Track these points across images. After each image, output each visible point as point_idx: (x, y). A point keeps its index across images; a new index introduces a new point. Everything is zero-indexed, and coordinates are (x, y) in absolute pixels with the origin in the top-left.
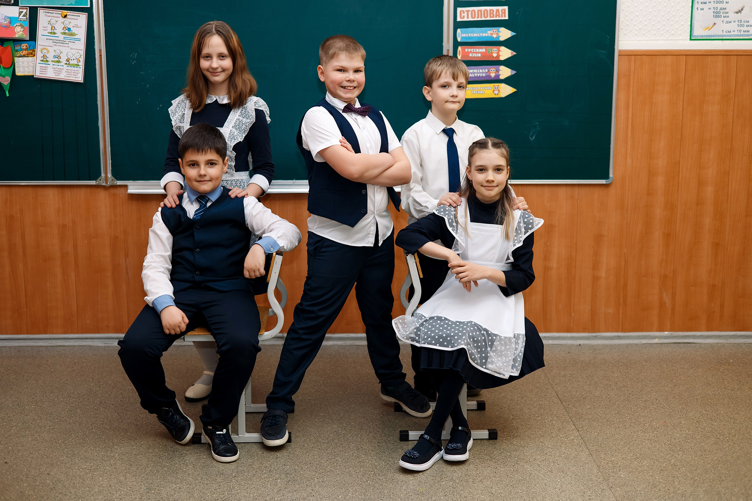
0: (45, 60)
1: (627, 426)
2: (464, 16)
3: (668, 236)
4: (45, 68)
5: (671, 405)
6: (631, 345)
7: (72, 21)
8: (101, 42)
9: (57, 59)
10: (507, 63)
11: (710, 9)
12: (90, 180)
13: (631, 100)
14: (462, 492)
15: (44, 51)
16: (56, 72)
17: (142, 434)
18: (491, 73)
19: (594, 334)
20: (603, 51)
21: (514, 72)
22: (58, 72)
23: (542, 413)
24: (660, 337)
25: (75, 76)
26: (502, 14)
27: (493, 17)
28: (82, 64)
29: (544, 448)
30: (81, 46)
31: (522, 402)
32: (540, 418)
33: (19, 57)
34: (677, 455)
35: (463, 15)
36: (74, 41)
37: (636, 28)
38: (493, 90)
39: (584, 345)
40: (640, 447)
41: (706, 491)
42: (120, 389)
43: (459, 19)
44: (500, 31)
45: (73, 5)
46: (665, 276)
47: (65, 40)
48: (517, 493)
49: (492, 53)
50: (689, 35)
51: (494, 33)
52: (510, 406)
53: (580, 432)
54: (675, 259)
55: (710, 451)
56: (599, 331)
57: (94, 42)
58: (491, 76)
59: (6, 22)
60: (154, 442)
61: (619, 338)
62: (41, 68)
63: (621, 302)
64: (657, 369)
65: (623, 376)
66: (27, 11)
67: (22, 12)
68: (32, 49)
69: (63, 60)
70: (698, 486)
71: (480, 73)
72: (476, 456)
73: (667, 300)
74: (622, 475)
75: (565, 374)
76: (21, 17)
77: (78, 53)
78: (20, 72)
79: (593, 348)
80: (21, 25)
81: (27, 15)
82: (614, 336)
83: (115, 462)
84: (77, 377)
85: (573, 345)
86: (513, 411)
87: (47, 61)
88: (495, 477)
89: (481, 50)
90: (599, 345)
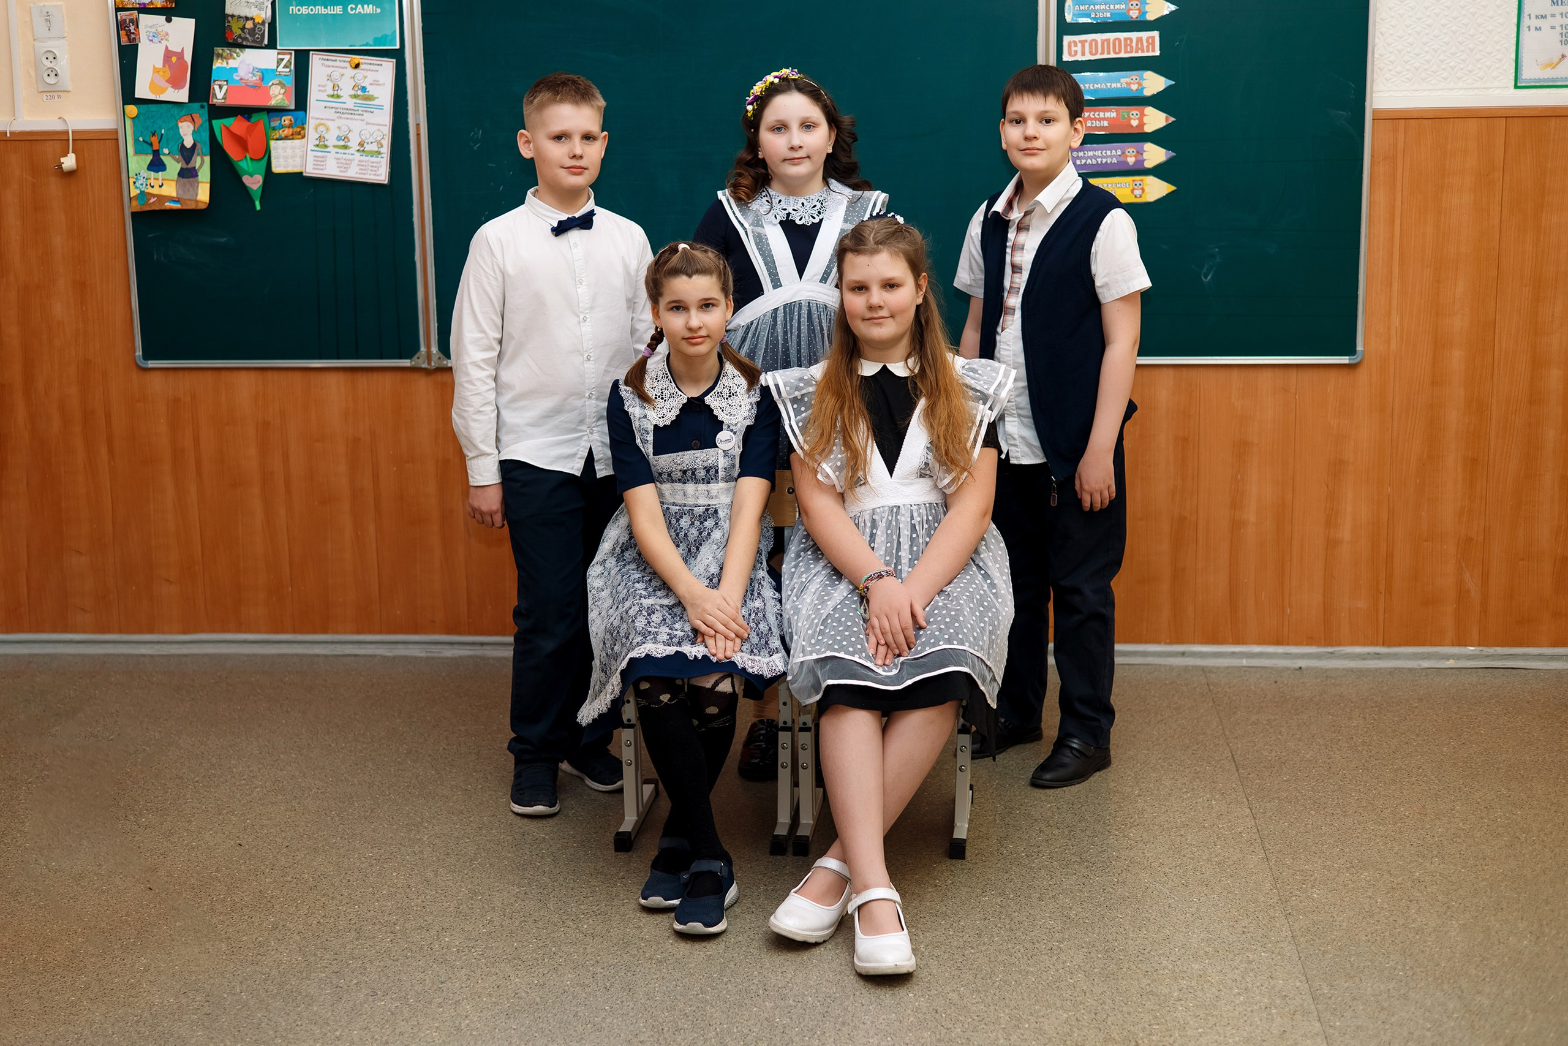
0: (322, 144)
1: (1349, 813)
2: (1076, 52)
3: (1473, 464)
4: (323, 159)
5: (1443, 779)
6: (1400, 670)
7: (368, 74)
8: (419, 110)
9: (342, 143)
10: (1158, 137)
11: (1553, 27)
12: (400, 358)
13: (1398, 203)
14: (1016, 914)
15: (321, 128)
16: (342, 165)
17: (474, 805)
18: (1128, 156)
19: (1330, 649)
20: (1342, 113)
21: (1171, 154)
22: (345, 166)
23: (1196, 787)
24: (1458, 657)
25: (374, 173)
26: (1148, 47)
27: (1131, 52)
28: (386, 150)
29: (1183, 845)
30: (384, 119)
31: (1162, 767)
32: (1189, 795)
33: (277, 139)
34: (1428, 865)
35: (1074, 49)
36: (372, 110)
37: (1408, 67)
38: (1132, 188)
39: (1307, 668)
40: (1363, 848)
41: (1465, 925)
42: (446, 731)
43: (1066, 58)
44: (1144, 77)
45: (371, 46)
46: (1469, 540)
47: (356, 108)
48: (1114, 919)
49: (1129, 119)
50: (1513, 78)
51: (1132, 81)
52: (1140, 773)
53: (1257, 821)
54: (1487, 507)
55: (1493, 859)
56: (1339, 644)
57: (407, 111)
58: (1128, 163)
59: (254, 78)
60: (492, 819)
61: (1378, 656)
62: (316, 159)
63: (1382, 588)
64: (1437, 715)
65: (1368, 726)
66: (291, 58)
67: (283, 59)
68: (299, 123)
69: (354, 144)
70: (1452, 916)
71: (1107, 157)
72: (1055, 855)
73: (1472, 584)
74: (1315, 895)
75: (1258, 720)
76: (280, 69)
77: (379, 130)
78: (280, 166)
79: (1325, 674)
80: (280, 84)
81: (291, 64)
82: (1369, 654)
83: (421, 849)
84: (374, 708)
85: (1288, 669)
86: (1143, 782)
87: (326, 146)
88: (1081, 891)
89: (1108, 115)
90: (1337, 669)
